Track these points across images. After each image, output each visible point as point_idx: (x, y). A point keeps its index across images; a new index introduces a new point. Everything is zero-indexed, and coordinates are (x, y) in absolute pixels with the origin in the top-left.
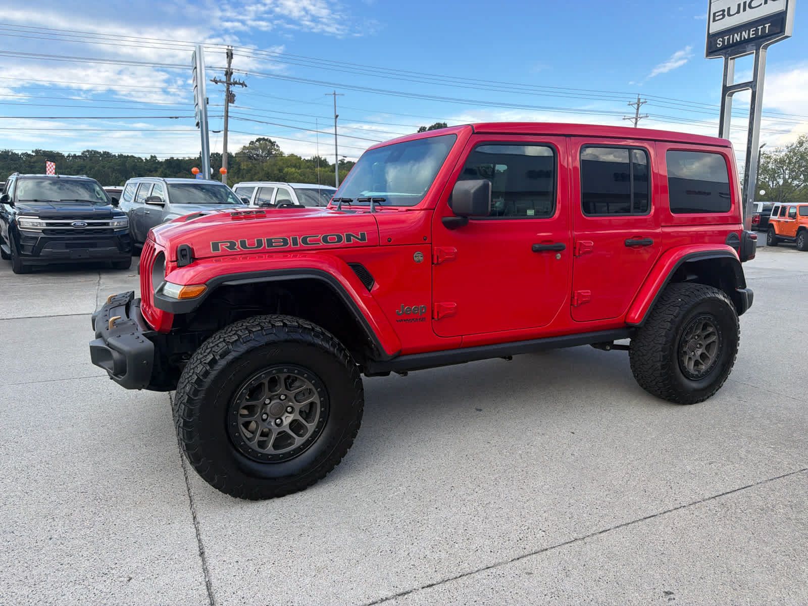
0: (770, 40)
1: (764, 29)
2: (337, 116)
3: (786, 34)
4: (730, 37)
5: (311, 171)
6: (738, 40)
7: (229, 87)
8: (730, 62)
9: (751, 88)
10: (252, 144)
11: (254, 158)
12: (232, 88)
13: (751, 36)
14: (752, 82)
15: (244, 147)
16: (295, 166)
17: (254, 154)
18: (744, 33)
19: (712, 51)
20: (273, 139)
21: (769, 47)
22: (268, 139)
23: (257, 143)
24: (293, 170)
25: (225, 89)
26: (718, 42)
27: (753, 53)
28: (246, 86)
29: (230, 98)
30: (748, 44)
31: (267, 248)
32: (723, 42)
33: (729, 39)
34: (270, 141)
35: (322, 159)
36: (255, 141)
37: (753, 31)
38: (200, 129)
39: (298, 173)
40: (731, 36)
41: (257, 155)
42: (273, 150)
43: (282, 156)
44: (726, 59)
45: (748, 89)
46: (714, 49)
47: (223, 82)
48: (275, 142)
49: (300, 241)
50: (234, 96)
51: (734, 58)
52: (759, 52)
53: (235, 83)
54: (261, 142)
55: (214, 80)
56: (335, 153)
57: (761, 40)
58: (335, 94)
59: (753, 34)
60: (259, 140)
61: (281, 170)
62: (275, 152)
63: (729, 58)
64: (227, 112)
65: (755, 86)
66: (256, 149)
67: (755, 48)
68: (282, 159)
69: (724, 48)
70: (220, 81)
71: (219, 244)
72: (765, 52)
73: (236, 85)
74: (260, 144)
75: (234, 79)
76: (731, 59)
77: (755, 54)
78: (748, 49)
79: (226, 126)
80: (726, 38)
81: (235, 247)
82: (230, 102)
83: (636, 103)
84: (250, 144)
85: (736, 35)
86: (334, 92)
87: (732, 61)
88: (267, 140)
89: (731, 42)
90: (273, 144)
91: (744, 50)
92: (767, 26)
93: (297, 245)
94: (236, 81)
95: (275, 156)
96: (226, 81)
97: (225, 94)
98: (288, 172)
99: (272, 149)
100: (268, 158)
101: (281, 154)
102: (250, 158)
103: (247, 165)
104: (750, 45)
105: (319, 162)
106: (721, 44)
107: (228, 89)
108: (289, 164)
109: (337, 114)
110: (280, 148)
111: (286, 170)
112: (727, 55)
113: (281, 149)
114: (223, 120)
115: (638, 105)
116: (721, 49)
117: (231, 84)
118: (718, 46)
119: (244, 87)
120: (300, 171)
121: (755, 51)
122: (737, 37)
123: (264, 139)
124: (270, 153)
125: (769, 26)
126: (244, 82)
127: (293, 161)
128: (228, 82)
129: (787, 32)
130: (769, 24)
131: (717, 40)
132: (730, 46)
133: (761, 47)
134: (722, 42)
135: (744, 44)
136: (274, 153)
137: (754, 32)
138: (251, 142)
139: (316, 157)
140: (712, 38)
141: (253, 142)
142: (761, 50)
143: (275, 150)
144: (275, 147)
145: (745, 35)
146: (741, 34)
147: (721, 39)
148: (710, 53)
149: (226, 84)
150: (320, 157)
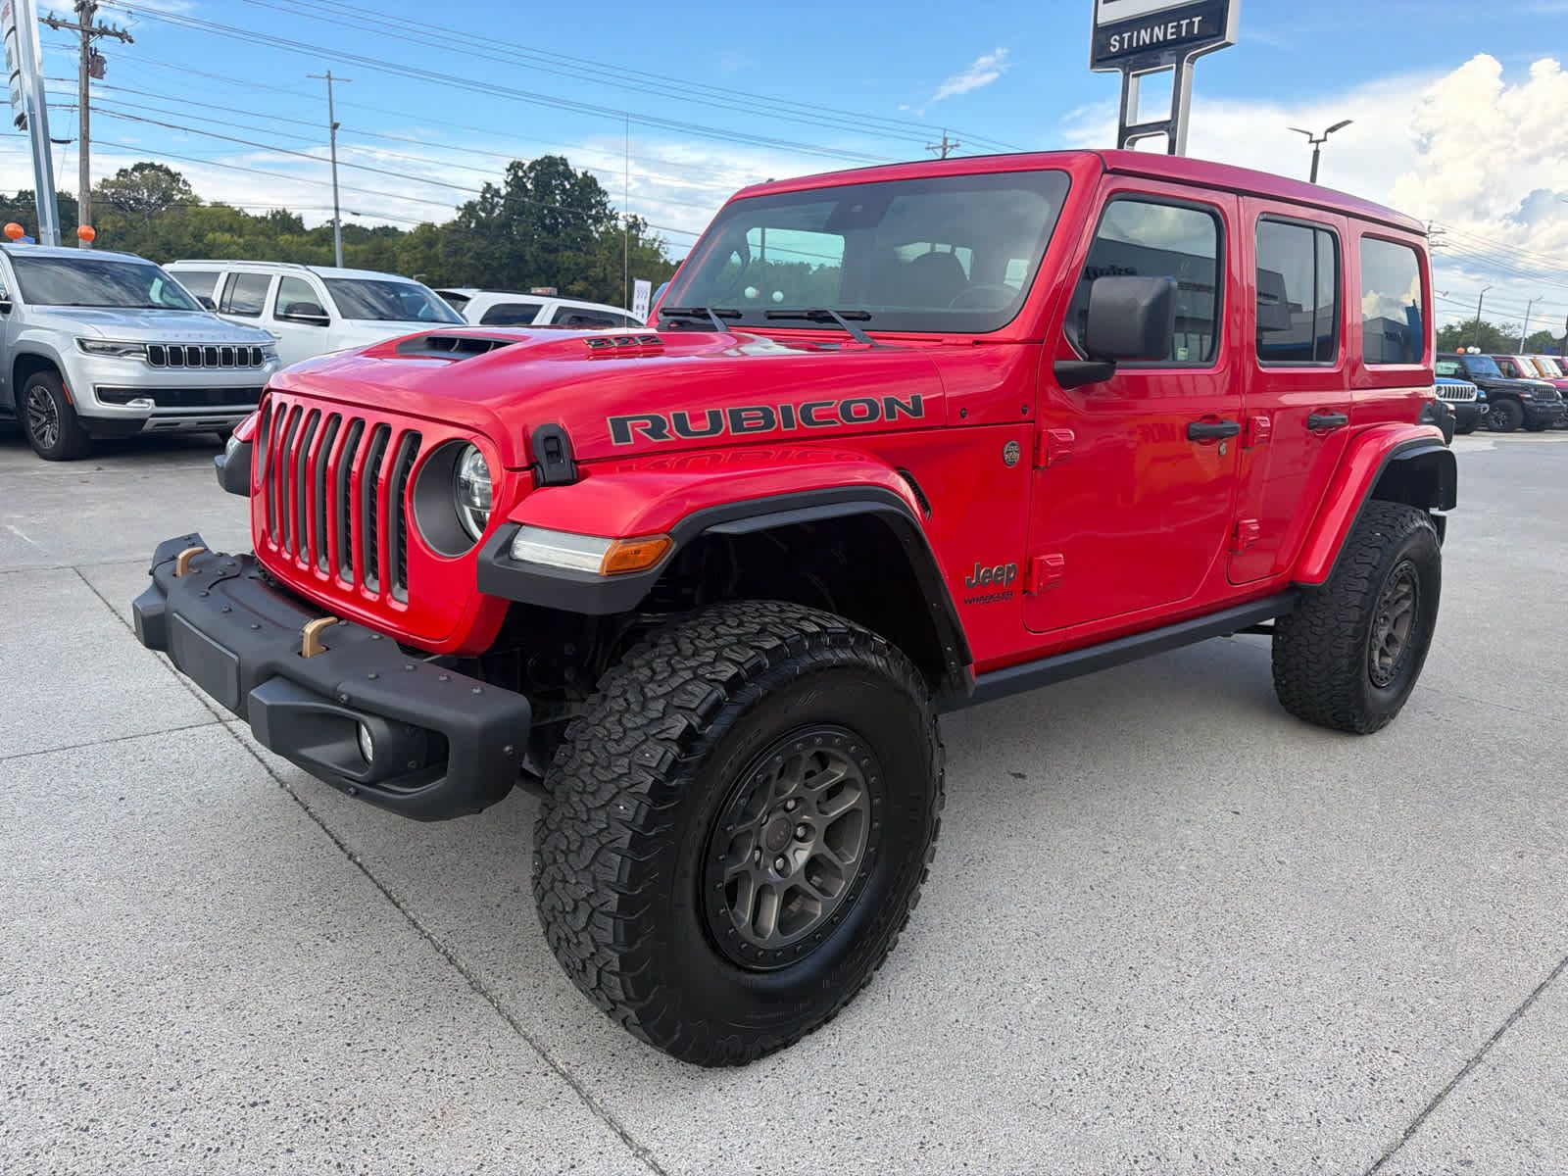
0: (1199, 47)
1: (1191, 25)
2: (335, 126)
3: (1227, 40)
4: (1133, 34)
5: (267, 241)
6: (1148, 41)
7: (88, 39)
8: (1132, 81)
9: (1168, 131)
10: (123, 176)
11: (130, 206)
12: (96, 42)
13: (1169, 37)
14: (1170, 121)
15: (104, 180)
16: (230, 229)
17: (131, 199)
18: (1156, 29)
19: (1102, 58)
20: (174, 167)
21: (1198, 59)
22: (161, 166)
23: (136, 174)
24: (227, 237)
25: (79, 44)
26: (1112, 42)
27: (1171, 68)
28: (131, 41)
29: (93, 65)
30: (1163, 51)
31: (732, 434)
32: (1121, 42)
33: (1131, 38)
34: (167, 172)
35: (294, 216)
36: (130, 170)
37: (1172, 27)
38: (28, 132)
39: (238, 244)
40: (1135, 33)
41: (138, 201)
42: (174, 193)
43: (197, 206)
44: (1126, 75)
45: (1163, 134)
46: (1105, 55)
47: (71, 27)
48: (179, 174)
49: (796, 415)
50: (102, 61)
51: (1138, 75)
52: (1181, 68)
53: (104, 32)
54: (146, 172)
55: (50, 18)
56: (333, 205)
57: (1185, 46)
58: (329, 77)
59: (1172, 34)
60: (139, 167)
61: (198, 237)
62: (180, 196)
63: (1131, 74)
64: (86, 97)
65: (1175, 129)
66: (134, 187)
67: (1175, 58)
68: (199, 213)
69: (1122, 54)
70: (64, 24)
71: (629, 423)
72: (1192, 67)
73: (105, 36)
74: (144, 176)
75: (100, 22)
76: (1134, 76)
77: (1174, 70)
78: (1163, 60)
79: (84, 128)
80: (1126, 35)
81: (665, 432)
82: (93, 76)
83: (941, 147)
84: (118, 175)
85: (1143, 32)
86: (326, 74)
87: (1135, 79)
88: (159, 168)
89: (1135, 45)
90: (174, 177)
91: (1158, 61)
92: (1196, 20)
93: (794, 427)
94: (105, 27)
95: (182, 204)
96: (81, 25)
97: (79, 55)
98: (215, 240)
99: (173, 190)
100: (163, 209)
101: (195, 201)
102: (119, 205)
103: (114, 222)
104: (1166, 53)
105: (285, 223)
106: (1118, 47)
107: (85, 44)
108: (216, 224)
109: (335, 121)
110: (191, 189)
111: (210, 236)
112: (1127, 69)
113: (195, 191)
114: (77, 114)
115: (945, 149)
116: (1115, 56)
117: (93, 33)
118: (1112, 49)
119: (127, 42)
120: (241, 240)
121: (1174, 65)
122: (1145, 36)
123: (152, 166)
124: (167, 198)
125: (1199, 21)
126: (124, 30)
127: (226, 219)
128: (86, 28)
129: (1230, 35)
130: (1200, 18)
131: (1110, 38)
132: (1132, 51)
133: (1186, 59)
134: (1119, 42)
135: (1156, 52)
136: (177, 198)
137: (1173, 30)
138: (121, 171)
139: (278, 212)
140: (1102, 32)
141: (125, 171)
142: (1185, 64)
143: (180, 191)
144: (180, 185)
145: (1159, 33)
146: (1152, 30)
147: (1118, 38)
148: (1099, 60)
149: (79, 32)
150: (288, 211)
